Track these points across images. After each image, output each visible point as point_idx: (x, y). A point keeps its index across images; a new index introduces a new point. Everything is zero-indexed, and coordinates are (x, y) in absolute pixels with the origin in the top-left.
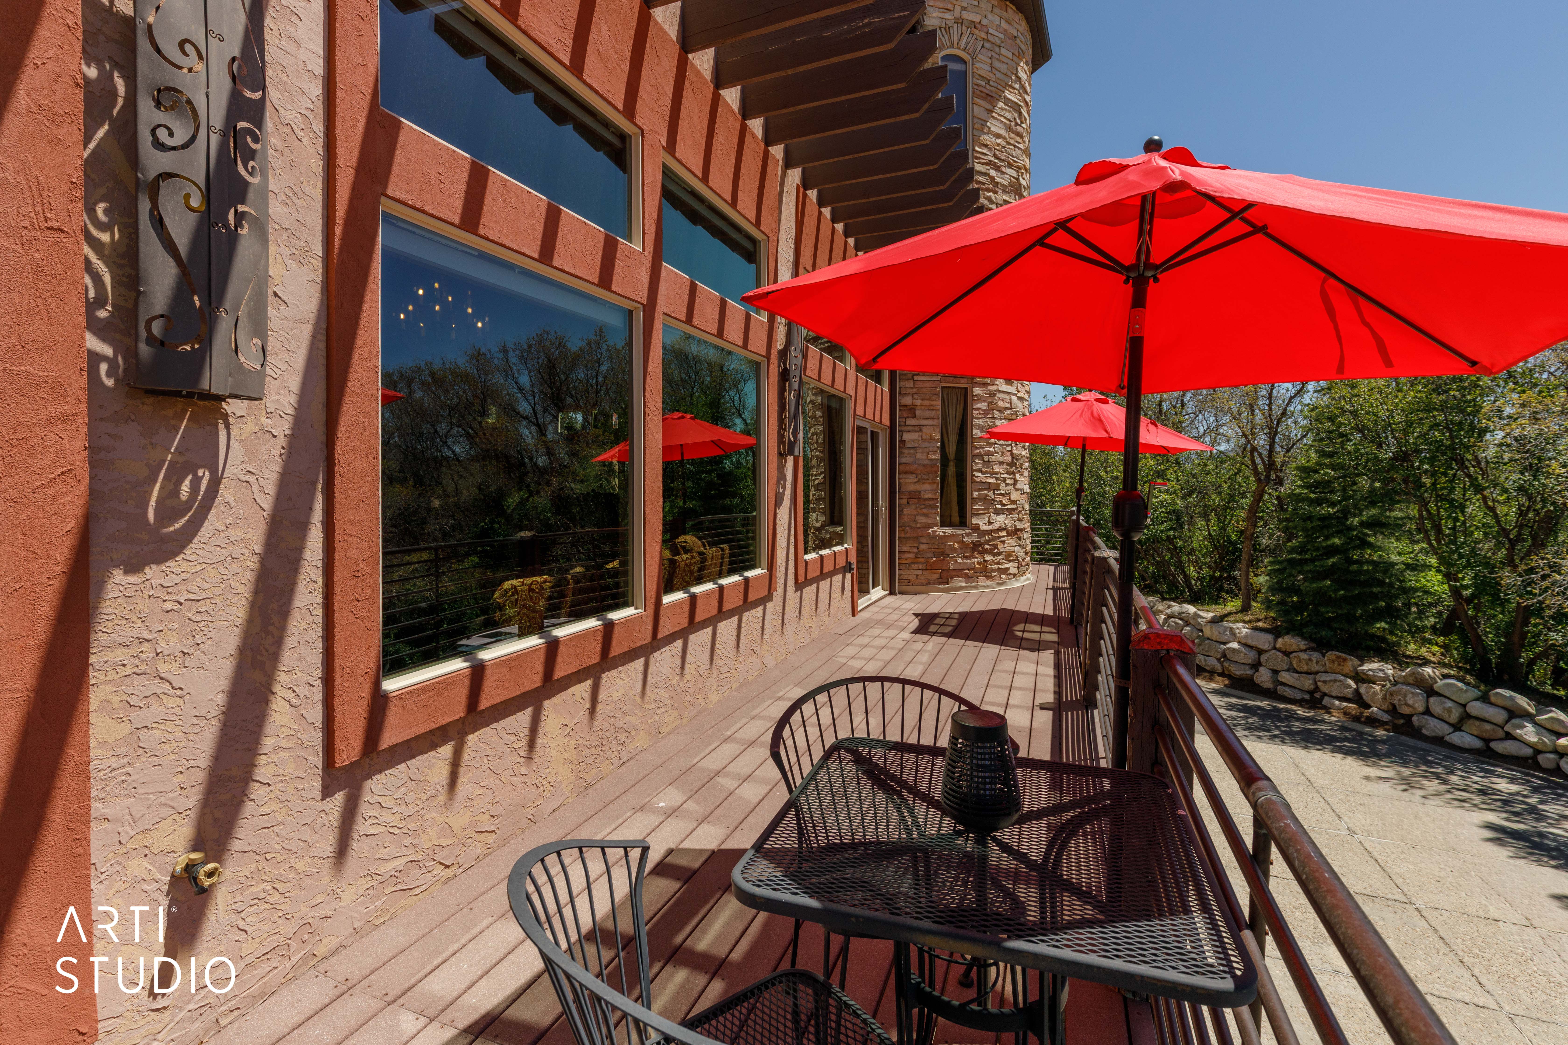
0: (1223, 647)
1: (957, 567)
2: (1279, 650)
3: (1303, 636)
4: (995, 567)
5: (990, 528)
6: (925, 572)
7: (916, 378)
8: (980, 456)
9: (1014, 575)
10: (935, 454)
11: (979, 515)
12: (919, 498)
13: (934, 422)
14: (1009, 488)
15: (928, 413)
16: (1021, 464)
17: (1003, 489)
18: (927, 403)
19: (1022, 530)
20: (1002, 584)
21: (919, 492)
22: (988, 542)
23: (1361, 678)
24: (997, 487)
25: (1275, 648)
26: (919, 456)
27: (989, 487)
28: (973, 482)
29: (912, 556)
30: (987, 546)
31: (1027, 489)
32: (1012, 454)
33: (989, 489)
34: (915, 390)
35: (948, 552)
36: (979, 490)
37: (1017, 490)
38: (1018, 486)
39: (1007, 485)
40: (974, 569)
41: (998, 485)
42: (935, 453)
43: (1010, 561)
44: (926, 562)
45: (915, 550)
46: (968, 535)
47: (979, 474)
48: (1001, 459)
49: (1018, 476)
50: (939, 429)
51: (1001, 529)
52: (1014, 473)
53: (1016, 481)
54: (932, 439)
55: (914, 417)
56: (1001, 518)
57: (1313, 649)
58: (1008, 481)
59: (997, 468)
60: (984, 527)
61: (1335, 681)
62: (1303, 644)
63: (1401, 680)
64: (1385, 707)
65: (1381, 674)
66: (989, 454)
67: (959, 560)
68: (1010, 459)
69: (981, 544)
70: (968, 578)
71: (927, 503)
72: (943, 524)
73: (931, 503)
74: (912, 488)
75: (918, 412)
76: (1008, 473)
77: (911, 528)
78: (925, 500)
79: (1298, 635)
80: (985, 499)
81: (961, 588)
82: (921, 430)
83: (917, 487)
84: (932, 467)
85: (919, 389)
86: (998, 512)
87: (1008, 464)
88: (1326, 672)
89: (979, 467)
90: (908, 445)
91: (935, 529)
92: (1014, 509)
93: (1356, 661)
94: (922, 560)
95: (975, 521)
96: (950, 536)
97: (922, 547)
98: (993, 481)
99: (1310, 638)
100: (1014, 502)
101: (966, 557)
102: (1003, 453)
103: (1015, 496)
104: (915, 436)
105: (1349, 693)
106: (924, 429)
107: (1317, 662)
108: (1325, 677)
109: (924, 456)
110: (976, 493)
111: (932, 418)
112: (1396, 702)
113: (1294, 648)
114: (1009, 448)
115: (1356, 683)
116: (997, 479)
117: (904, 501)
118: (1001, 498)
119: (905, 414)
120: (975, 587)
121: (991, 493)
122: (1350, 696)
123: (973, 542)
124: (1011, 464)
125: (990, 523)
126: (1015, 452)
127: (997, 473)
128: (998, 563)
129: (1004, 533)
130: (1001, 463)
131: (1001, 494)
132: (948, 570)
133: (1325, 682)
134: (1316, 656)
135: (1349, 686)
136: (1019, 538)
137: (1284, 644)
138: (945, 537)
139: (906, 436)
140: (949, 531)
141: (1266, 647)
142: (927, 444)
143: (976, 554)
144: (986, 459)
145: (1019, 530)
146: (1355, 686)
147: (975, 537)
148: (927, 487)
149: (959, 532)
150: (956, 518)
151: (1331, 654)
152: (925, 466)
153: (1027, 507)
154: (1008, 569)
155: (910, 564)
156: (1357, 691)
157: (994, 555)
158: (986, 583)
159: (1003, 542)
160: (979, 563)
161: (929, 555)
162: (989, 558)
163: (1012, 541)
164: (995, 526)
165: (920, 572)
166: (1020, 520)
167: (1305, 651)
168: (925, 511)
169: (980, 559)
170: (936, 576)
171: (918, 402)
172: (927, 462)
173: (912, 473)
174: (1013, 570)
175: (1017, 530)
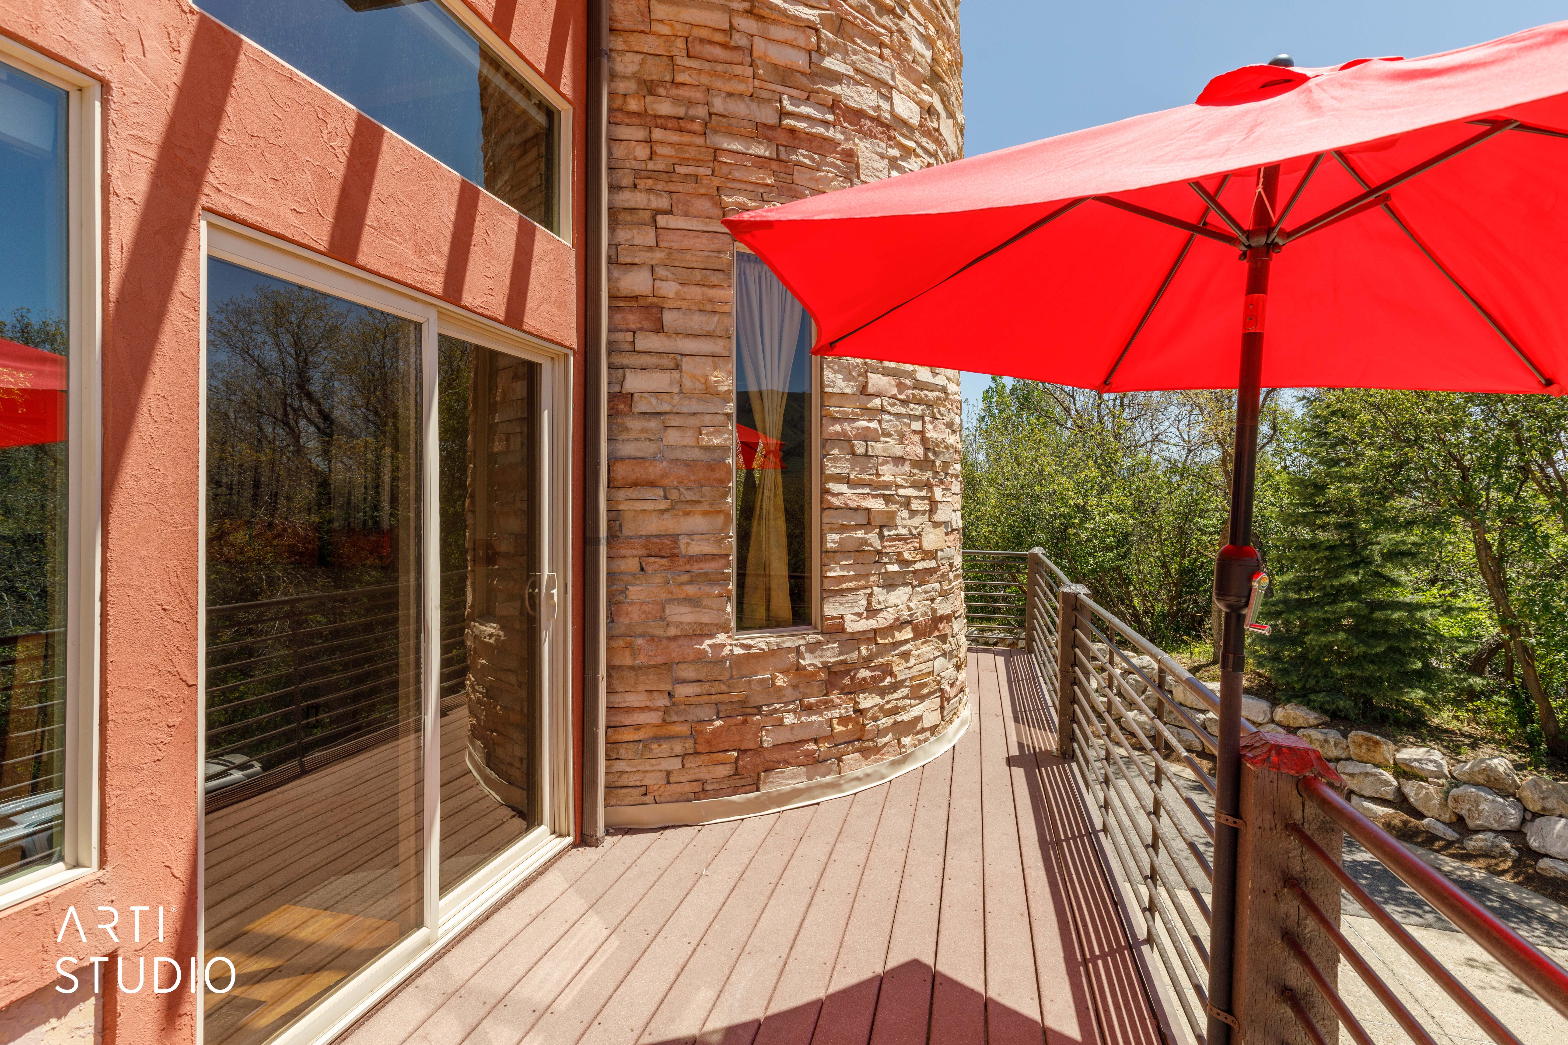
0: (1202, 717)
1: (784, 737)
2: (1279, 724)
3: (1308, 704)
4: (885, 722)
5: (872, 624)
6: (691, 762)
7: (662, 220)
8: (844, 440)
9: (933, 729)
10: (718, 433)
11: (841, 592)
12: (673, 556)
13: (718, 346)
14: (917, 520)
15: (697, 322)
16: (946, 465)
17: (904, 523)
18: (696, 292)
19: (947, 618)
20: (905, 759)
21: (674, 538)
22: (866, 662)
23: (1403, 772)
24: (889, 520)
25: (1272, 721)
26: (673, 437)
27: (868, 519)
28: (827, 508)
29: (653, 718)
30: (864, 673)
31: (957, 521)
32: (924, 440)
33: (868, 525)
34: (659, 255)
35: (757, 700)
36: (843, 529)
37: (936, 524)
38: (939, 516)
39: (913, 513)
40: (831, 737)
41: (892, 515)
42: (719, 429)
43: (922, 698)
44: (695, 735)
45: (663, 702)
46: (813, 648)
47: (843, 488)
48: (898, 451)
49: (938, 493)
50: (732, 366)
51: (900, 624)
52: (928, 485)
53: (934, 505)
54: (710, 392)
55: (659, 328)
56: (899, 596)
57: (1325, 725)
58: (915, 505)
59: (888, 473)
60: (854, 625)
61: (1367, 774)
62: (1312, 718)
63: (1464, 778)
64: (1446, 817)
65: (1431, 767)
66: (867, 436)
67: (789, 719)
68: (920, 451)
69: (847, 669)
70: (814, 762)
71: (696, 568)
72: (743, 625)
73: (709, 567)
74: (653, 526)
75: (669, 318)
76: (915, 485)
77: (651, 638)
78: (692, 559)
79: (1301, 703)
80: (858, 551)
81: (796, 794)
82: (678, 367)
83: (668, 524)
84: (711, 467)
85: (671, 251)
86: (890, 582)
87: (915, 464)
88: (1349, 759)
89: (843, 468)
90: (641, 406)
91: (721, 638)
92: (930, 572)
93: (1392, 747)
94: (684, 729)
95: (832, 609)
96: (763, 655)
97: (683, 691)
98: (877, 504)
99: (1322, 709)
100: (931, 555)
101: (809, 709)
102: (902, 437)
103: (932, 539)
104: (660, 381)
105: (1388, 792)
106: (687, 364)
107: (1336, 745)
108: (1351, 767)
109: (688, 439)
110: (833, 539)
111: (711, 335)
112: (1464, 813)
113: (1301, 722)
114: (917, 426)
115: (1396, 778)
116: (888, 499)
117: (630, 565)
118: (900, 546)
119: (633, 320)
120: (834, 786)
121: (873, 537)
122: (1390, 797)
123: (827, 667)
124: (923, 464)
125: (871, 612)
126: (931, 434)
127: (887, 486)
128: (895, 711)
129: (907, 633)
130: (898, 460)
131: (900, 538)
132: (758, 750)
133: (1352, 775)
134: (1333, 735)
135: (1387, 783)
136: (943, 638)
137: (1287, 716)
138: (751, 659)
139: (634, 383)
140: (759, 641)
141: (1260, 719)
142: (694, 406)
143: (835, 697)
144: (860, 451)
145: (942, 618)
146: (1396, 784)
147: (831, 654)
148: (697, 522)
149: (788, 643)
150: (782, 603)
151: (1356, 735)
152: (690, 465)
153: (958, 561)
154: (919, 719)
155: (645, 743)
156: (1399, 789)
157: (882, 693)
158: (866, 768)
159: (906, 656)
160: (842, 720)
161: (704, 713)
162: (868, 701)
163: (926, 649)
164: (884, 619)
165: (676, 764)
166: (944, 594)
167: (1316, 727)
168: (691, 590)
169: (846, 709)
170: (724, 771)
171: (670, 289)
172: (697, 454)
173: (652, 484)
174: (931, 718)
175: (938, 620)
